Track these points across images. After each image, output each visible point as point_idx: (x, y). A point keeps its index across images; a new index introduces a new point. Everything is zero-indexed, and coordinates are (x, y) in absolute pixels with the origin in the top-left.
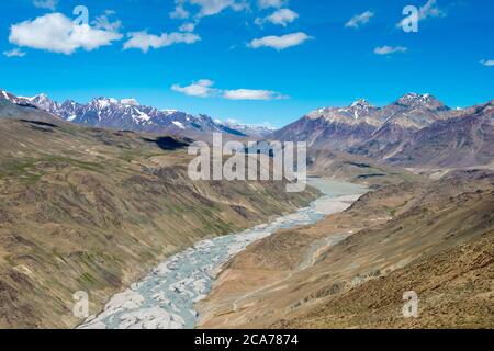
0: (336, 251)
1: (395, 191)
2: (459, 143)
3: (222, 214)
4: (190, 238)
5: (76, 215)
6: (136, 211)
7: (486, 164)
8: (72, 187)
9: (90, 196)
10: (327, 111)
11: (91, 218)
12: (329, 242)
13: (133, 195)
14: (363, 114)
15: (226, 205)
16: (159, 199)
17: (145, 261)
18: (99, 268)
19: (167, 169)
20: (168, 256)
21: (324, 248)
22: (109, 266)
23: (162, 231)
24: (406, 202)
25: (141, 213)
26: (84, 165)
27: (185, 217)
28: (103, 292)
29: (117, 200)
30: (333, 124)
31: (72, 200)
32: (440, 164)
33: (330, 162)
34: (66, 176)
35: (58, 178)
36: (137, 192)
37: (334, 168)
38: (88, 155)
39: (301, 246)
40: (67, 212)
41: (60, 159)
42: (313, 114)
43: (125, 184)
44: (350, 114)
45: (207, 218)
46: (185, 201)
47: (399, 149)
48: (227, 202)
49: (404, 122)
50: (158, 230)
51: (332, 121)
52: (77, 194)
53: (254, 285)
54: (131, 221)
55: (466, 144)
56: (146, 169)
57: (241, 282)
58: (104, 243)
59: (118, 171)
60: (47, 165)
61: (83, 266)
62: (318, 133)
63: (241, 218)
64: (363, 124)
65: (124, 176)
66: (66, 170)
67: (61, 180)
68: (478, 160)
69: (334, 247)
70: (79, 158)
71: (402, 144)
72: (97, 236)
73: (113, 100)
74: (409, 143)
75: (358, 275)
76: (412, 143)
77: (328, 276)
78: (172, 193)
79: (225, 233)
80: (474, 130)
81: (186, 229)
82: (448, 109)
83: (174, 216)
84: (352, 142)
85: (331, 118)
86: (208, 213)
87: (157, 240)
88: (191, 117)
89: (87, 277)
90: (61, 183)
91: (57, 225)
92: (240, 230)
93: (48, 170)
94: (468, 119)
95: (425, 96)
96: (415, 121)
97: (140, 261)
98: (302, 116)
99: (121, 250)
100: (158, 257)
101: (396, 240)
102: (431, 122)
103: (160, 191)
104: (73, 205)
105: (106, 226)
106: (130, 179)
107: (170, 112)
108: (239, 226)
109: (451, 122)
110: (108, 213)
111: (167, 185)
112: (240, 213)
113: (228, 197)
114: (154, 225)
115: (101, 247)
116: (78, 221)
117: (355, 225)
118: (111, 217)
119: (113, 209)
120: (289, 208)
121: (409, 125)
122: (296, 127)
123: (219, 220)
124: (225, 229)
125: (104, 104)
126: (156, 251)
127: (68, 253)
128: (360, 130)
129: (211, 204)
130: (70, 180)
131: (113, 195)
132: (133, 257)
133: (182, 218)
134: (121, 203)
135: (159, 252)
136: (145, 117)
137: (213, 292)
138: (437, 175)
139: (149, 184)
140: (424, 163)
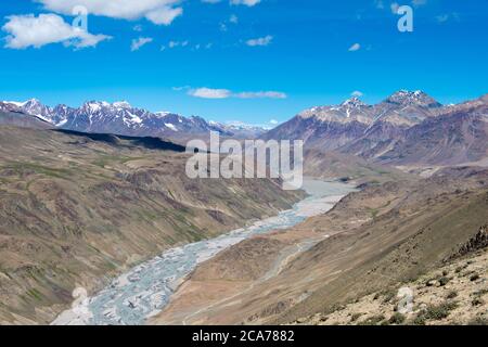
0: (303, 259)
1: (378, 192)
2: (450, 140)
3: (196, 219)
4: (159, 246)
5: (31, 226)
6: (102, 220)
7: (477, 160)
8: (32, 196)
9: (51, 205)
10: (319, 110)
11: (48, 228)
12: (300, 248)
13: (101, 202)
14: (355, 113)
15: (201, 210)
16: (129, 205)
17: (104, 273)
18: (49, 282)
19: (141, 174)
20: (131, 266)
21: (294, 255)
22: (62, 280)
23: (129, 240)
24: (389, 202)
25: (107, 222)
26: (51, 172)
27: (155, 223)
28: (49, 308)
29: (81, 208)
30: (325, 124)
31: (30, 209)
32: (432, 162)
33: (320, 162)
34: (28, 185)
35: (18, 187)
36: (106, 199)
37: (322, 168)
38: (60, 161)
39: (270, 253)
40: (22, 222)
41: (27, 166)
42: (305, 113)
43: (92, 191)
44: (342, 113)
45: (179, 224)
46: (157, 207)
47: (391, 147)
48: (203, 207)
49: (396, 119)
50: (124, 238)
51: (323, 120)
52: (36, 203)
53: (212, 298)
54: (94, 230)
55: (458, 140)
56: (118, 175)
57: (198, 295)
58: (59, 256)
59: (87, 177)
60: (11, 173)
61: (31, 281)
62: (310, 132)
63: (215, 223)
64: (355, 122)
65: (93, 182)
66: (30, 178)
67: (21, 189)
68: (470, 157)
69: (303, 254)
70: (49, 165)
71: (393, 142)
72: (52, 248)
73: (105, 104)
74: (400, 141)
75: (306, 292)
76: (404, 141)
77: (278, 291)
78: (144, 198)
79: (197, 240)
80: (465, 126)
81: (156, 236)
82: (439, 105)
83: (144, 222)
84: (344, 140)
85: (324, 117)
86: (182, 220)
87: (120, 249)
88: (184, 119)
89: (34, 293)
90: (20, 192)
91: (7, 237)
92: (214, 236)
93: (11, 178)
94: (460, 115)
95: (417, 93)
96: (406, 118)
97: (97, 273)
98: (294, 115)
99: (78, 262)
100: (120, 268)
101: (358, 249)
102: (422, 119)
103: (132, 197)
104: (30, 215)
105: (64, 236)
106: (99, 186)
107: (163, 114)
108: (213, 232)
109: (443, 119)
110: (68, 222)
111: (139, 190)
112: (215, 217)
113: (205, 201)
114: (120, 234)
115: (55, 259)
116: (34, 232)
117: (333, 228)
118: (72, 227)
119: (74, 217)
120: (269, 211)
121: (401, 123)
122: (288, 127)
123: (193, 226)
124: (197, 235)
125: (95, 107)
126: (118, 261)
127: (15, 268)
128: (352, 129)
129: (185, 209)
130: (31, 188)
131: (76, 203)
132: (90, 270)
133: (152, 224)
134: (85, 211)
135: (122, 262)
136: (137, 119)
137: (168, 306)
138: (427, 173)
139: (119, 190)
140: (415, 160)
